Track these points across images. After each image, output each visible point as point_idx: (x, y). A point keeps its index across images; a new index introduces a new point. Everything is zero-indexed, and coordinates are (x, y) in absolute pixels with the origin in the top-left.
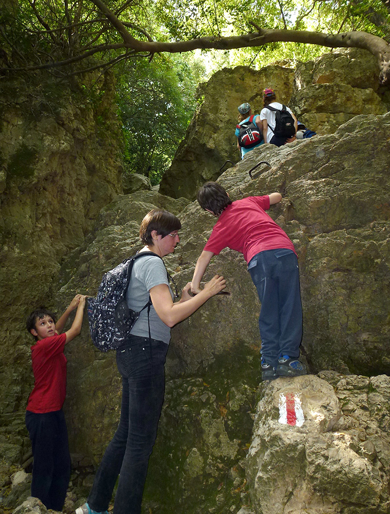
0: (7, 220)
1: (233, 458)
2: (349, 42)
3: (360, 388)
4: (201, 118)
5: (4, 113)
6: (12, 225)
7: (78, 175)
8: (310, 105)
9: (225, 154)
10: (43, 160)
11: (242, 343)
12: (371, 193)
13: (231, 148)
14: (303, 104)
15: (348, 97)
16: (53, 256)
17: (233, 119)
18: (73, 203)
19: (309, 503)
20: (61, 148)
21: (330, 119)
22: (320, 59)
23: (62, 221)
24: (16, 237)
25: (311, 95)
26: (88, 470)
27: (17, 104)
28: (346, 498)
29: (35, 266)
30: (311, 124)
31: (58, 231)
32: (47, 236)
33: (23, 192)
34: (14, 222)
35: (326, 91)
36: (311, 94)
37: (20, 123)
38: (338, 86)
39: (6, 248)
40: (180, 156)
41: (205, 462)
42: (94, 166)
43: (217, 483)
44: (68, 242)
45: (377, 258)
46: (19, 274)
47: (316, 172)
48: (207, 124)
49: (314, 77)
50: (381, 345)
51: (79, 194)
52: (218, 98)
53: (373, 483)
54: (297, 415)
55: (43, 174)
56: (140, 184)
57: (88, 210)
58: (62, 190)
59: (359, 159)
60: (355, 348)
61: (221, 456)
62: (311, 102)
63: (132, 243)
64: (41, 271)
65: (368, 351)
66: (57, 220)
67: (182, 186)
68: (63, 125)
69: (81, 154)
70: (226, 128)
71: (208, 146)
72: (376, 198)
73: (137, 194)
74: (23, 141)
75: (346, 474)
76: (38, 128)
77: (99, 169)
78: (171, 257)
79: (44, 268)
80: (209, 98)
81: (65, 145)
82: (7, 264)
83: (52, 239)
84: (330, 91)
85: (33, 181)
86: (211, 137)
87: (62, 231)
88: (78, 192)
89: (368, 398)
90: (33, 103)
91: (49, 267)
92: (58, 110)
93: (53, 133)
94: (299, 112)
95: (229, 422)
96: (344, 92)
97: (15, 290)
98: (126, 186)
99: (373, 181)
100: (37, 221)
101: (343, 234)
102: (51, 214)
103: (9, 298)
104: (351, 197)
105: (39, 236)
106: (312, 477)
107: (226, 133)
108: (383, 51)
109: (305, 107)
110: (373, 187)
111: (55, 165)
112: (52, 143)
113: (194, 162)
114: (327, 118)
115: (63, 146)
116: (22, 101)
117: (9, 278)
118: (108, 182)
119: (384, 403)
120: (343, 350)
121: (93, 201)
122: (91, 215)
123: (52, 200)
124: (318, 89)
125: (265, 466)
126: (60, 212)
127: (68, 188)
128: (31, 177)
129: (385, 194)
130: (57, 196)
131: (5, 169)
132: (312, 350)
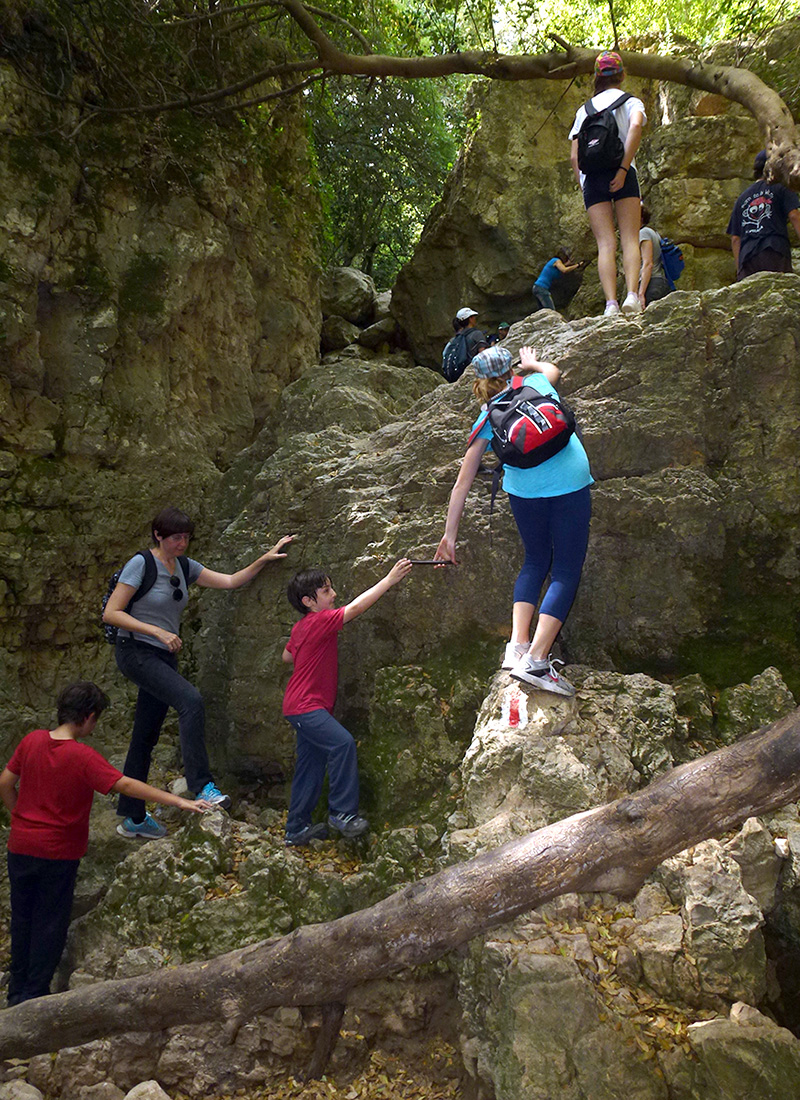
0: (124, 393)
1: (453, 762)
2: (724, 89)
3: (610, 688)
4: (473, 160)
5: (103, 192)
6: (132, 400)
7: (238, 295)
8: (675, 162)
9: (518, 238)
10: (177, 280)
11: (475, 624)
12: (669, 424)
13: (531, 226)
14: (663, 159)
15: (752, 146)
16: (202, 450)
17: (536, 167)
18: (232, 350)
19: (520, 806)
20: (208, 254)
21: (712, 192)
22: (709, 55)
23: (213, 382)
24: (140, 422)
25: (681, 141)
26: (275, 779)
27: (124, 170)
28: (557, 801)
29: (175, 471)
30: (675, 200)
31: (208, 403)
32: (191, 415)
33: (146, 341)
34: (135, 396)
35: (710, 135)
36: (679, 140)
37: (132, 208)
38: (734, 122)
39: (126, 443)
40: (430, 236)
41: (419, 767)
42: (266, 272)
43: (433, 790)
44: (225, 422)
45: (663, 522)
46: (151, 485)
47: (598, 386)
48: (485, 174)
49: (692, 98)
50: (659, 633)
51: (241, 332)
52: (507, 121)
53: (586, 787)
54: (521, 717)
55: (179, 305)
56: (353, 289)
57: (258, 355)
58: (211, 327)
59: (663, 370)
60: (626, 635)
61: (439, 760)
62: (679, 156)
63: (333, 469)
64: (185, 479)
65: (644, 641)
66: (205, 383)
67: (434, 297)
68: (209, 207)
69: (243, 254)
70: (521, 185)
71: (486, 222)
72: (675, 432)
73: (342, 367)
74: (140, 244)
75: (560, 779)
76: (165, 218)
77: (276, 276)
78: (386, 501)
79: (189, 472)
80: (491, 120)
81: (214, 248)
82: (129, 468)
83: (199, 417)
84: (717, 134)
85: (163, 322)
86: (492, 203)
87: (214, 401)
88: (238, 327)
89: (616, 700)
90: (153, 166)
91: (197, 470)
92: (198, 179)
93: (193, 225)
94: (655, 176)
95: (451, 721)
96: (745, 136)
97: (146, 512)
98: (326, 293)
99: (675, 406)
100: (171, 390)
101: (621, 484)
102: (195, 373)
103: (137, 525)
104: (640, 430)
105: (177, 417)
106: (525, 781)
107: (521, 195)
108: (774, 122)
109: (666, 166)
110: (673, 416)
111: (198, 286)
112: (192, 245)
113: (458, 250)
114: (706, 188)
115: (212, 248)
116: (133, 165)
117: (134, 494)
118: (294, 299)
119: (632, 707)
120: (609, 637)
121: (265, 337)
122: (263, 364)
123: (195, 346)
124: (694, 128)
125: (479, 768)
126: (210, 367)
127: (221, 321)
128: (159, 314)
129: (689, 426)
130: (203, 339)
131: (115, 303)
132: (570, 636)
